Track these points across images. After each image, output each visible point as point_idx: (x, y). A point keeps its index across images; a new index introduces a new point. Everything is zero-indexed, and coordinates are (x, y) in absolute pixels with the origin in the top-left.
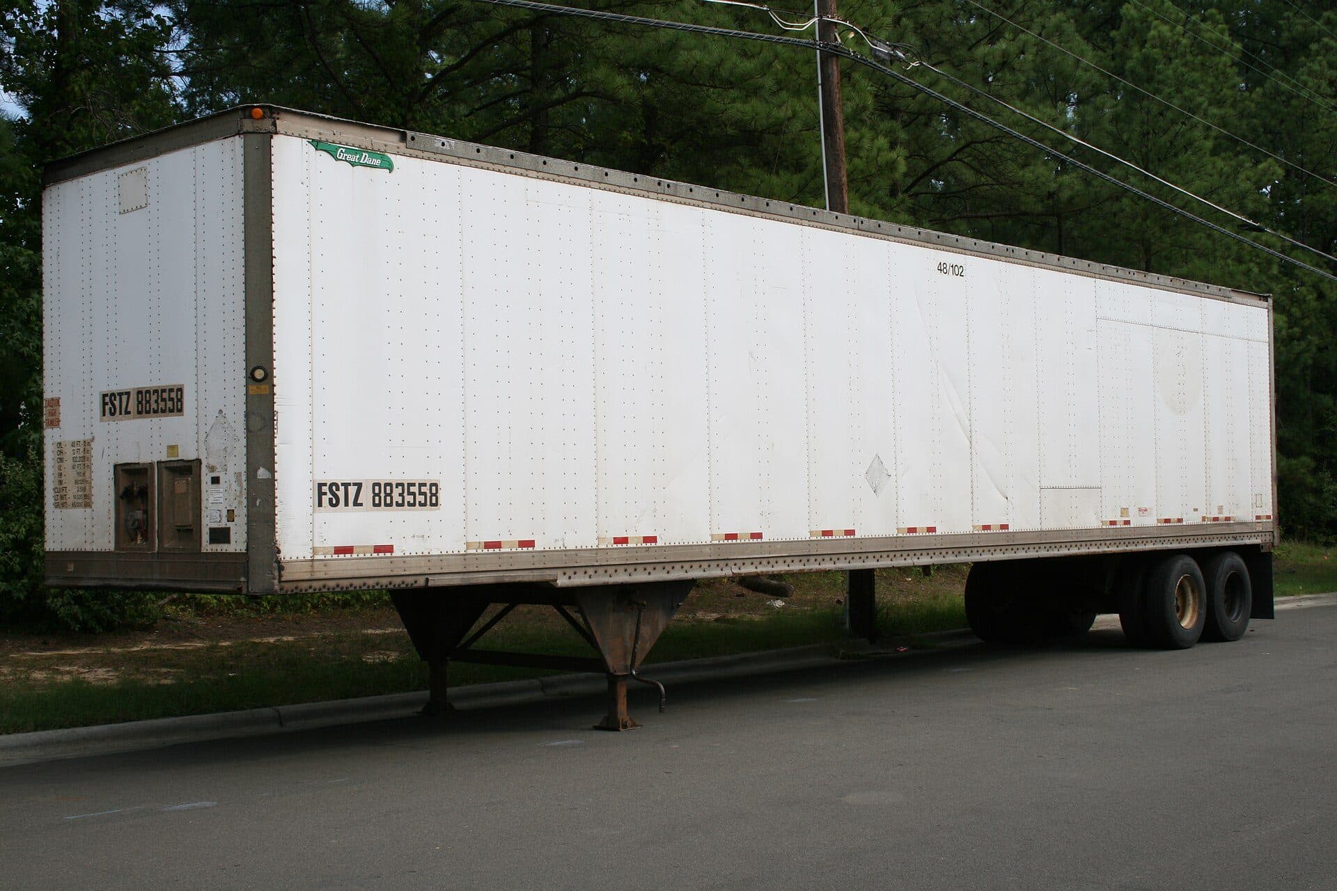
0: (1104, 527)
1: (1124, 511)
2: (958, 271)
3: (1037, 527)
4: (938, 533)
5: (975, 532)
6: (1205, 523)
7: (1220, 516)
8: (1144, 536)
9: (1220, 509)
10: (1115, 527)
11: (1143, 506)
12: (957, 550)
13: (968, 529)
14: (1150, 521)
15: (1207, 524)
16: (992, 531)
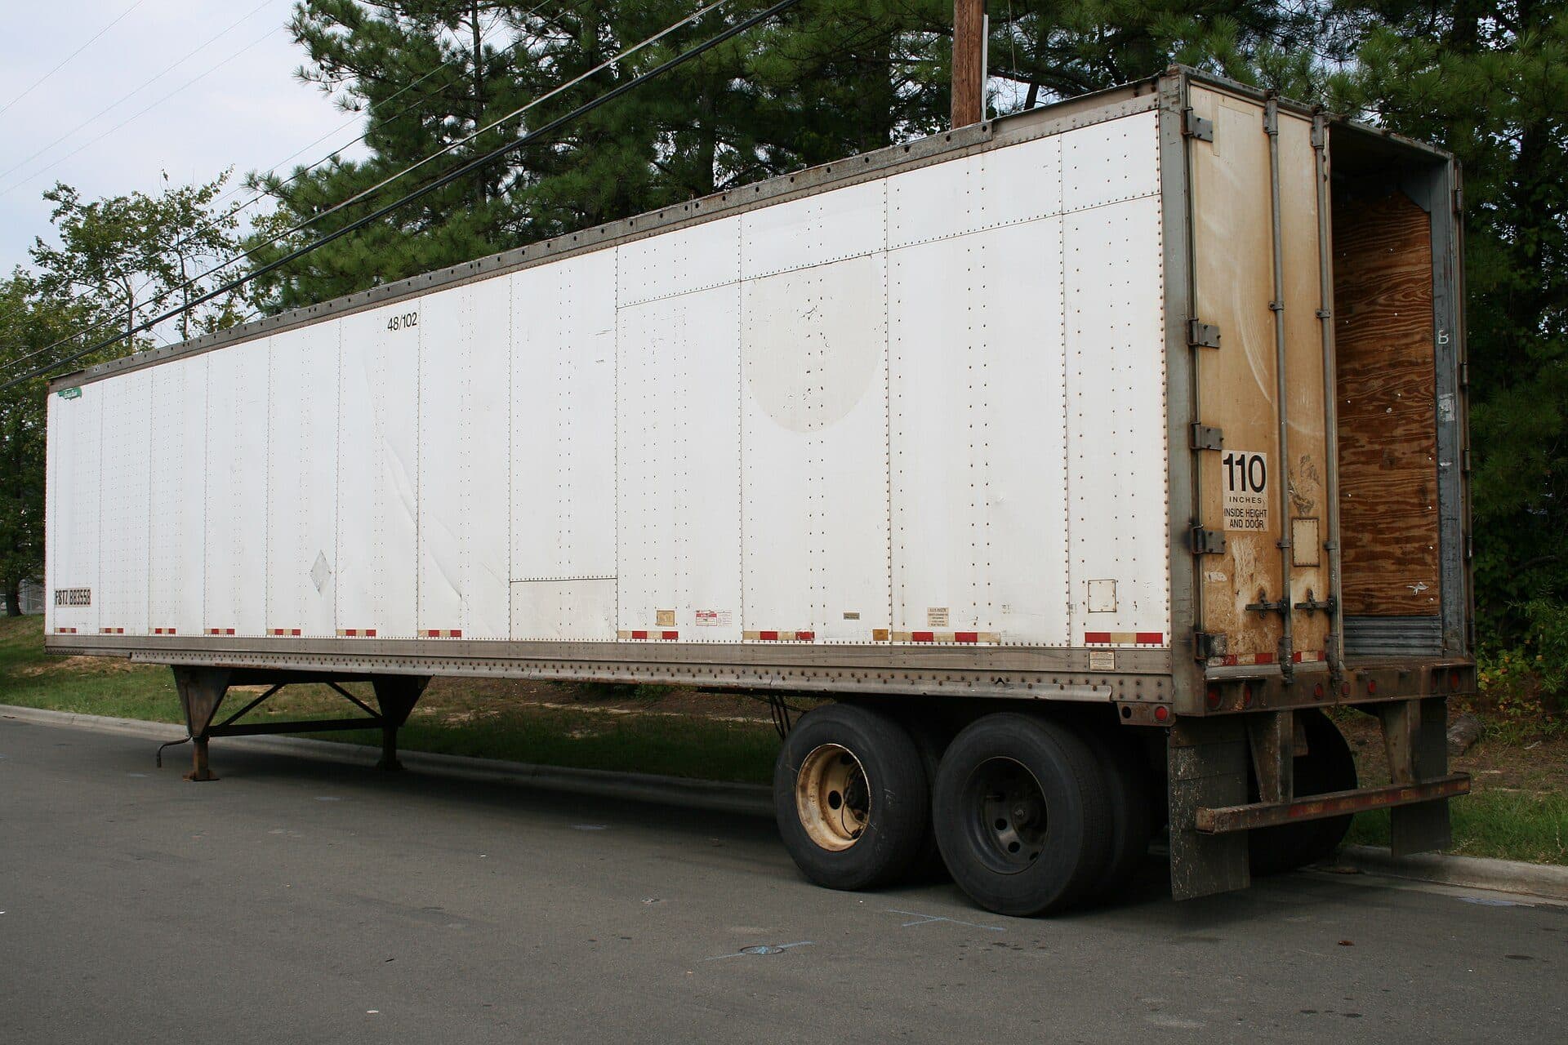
0: (620, 641)
1: (664, 616)
2: (410, 320)
3: (505, 637)
4: (378, 637)
5: (419, 638)
6: (887, 643)
7: (936, 630)
8: (710, 661)
9: (938, 615)
10: (643, 641)
11: (706, 608)
12: (402, 659)
13: (409, 633)
14: (727, 633)
15: (891, 647)
16: (440, 639)
